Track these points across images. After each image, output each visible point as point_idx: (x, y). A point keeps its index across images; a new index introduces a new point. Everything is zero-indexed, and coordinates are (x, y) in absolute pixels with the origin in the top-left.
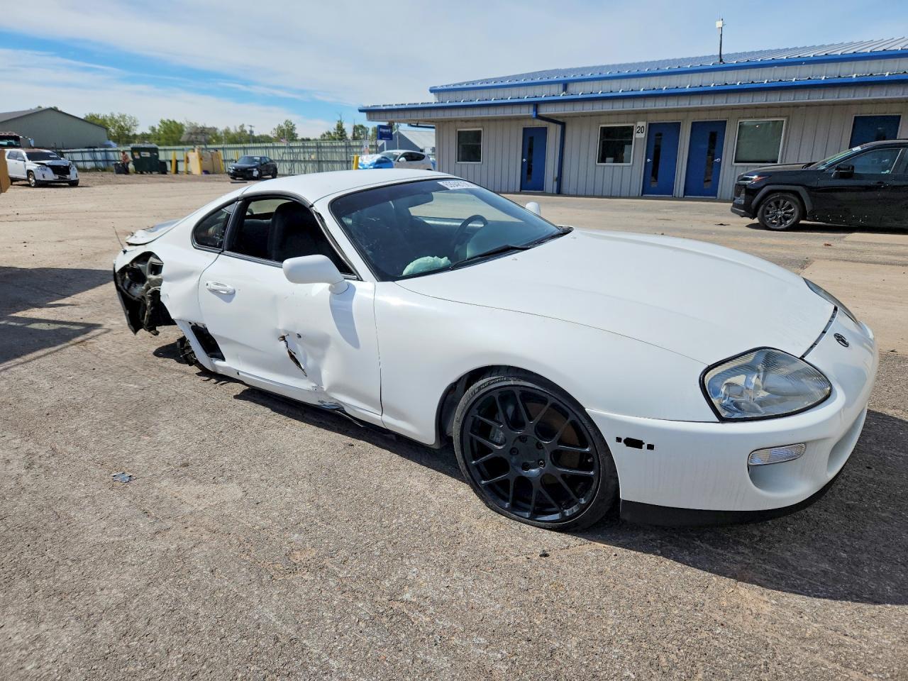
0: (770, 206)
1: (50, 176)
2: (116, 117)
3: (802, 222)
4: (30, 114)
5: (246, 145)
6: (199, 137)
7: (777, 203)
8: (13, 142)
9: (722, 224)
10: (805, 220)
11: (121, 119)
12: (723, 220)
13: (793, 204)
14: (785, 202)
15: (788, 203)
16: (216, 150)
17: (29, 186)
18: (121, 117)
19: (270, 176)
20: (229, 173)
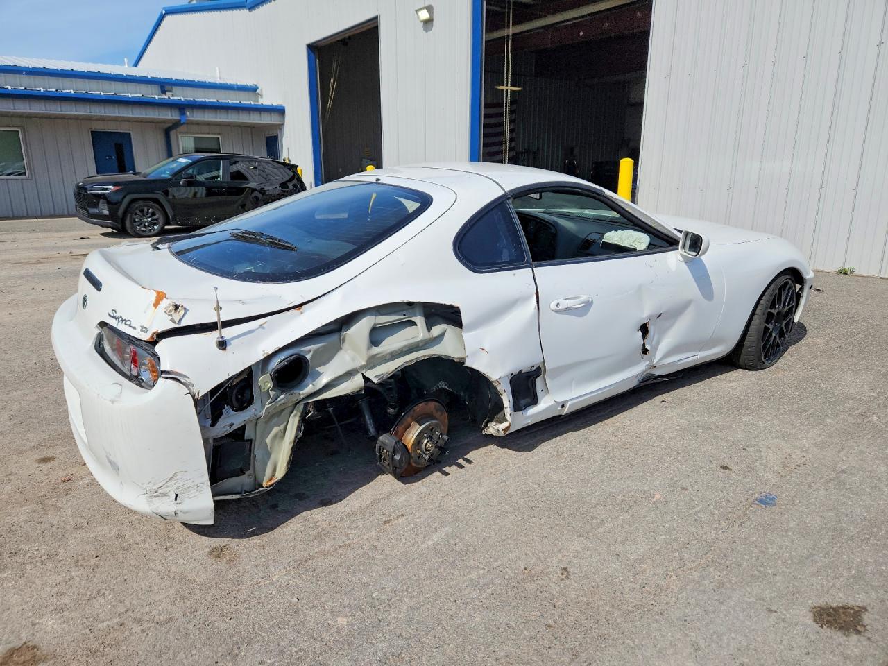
0: (136, 214)
3: (166, 227)
7: (142, 211)
9: (82, 238)
10: (169, 225)
12: (83, 234)
13: (157, 212)
14: (148, 210)
15: (151, 210)
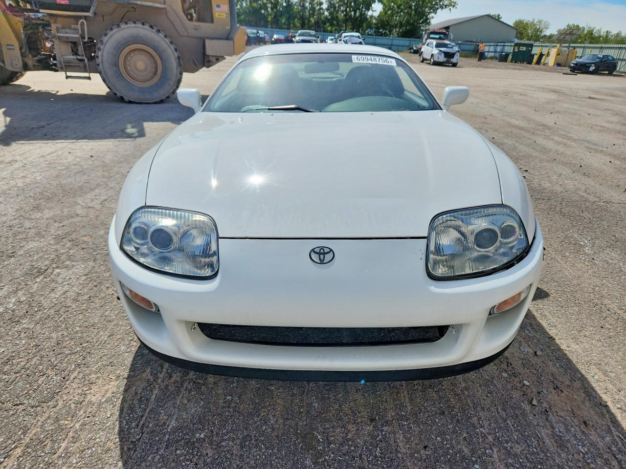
1: (442, 59)
2: (535, 22)
4: (475, 18)
5: (604, 45)
6: (567, 37)
8: (442, 36)
11: (538, 23)
16: (574, 48)
17: (429, 64)
18: (539, 21)
19: (607, 72)
20: (570, 67)
